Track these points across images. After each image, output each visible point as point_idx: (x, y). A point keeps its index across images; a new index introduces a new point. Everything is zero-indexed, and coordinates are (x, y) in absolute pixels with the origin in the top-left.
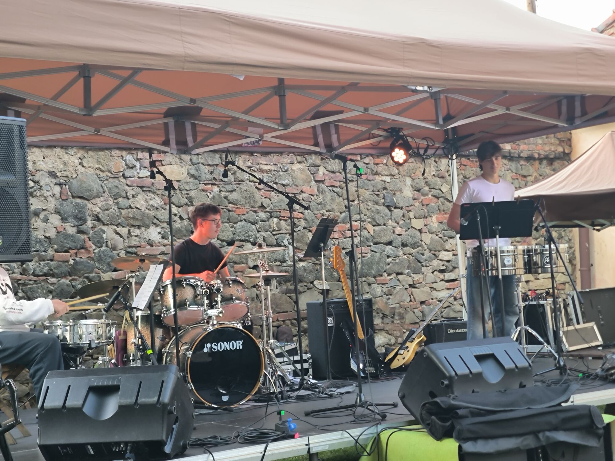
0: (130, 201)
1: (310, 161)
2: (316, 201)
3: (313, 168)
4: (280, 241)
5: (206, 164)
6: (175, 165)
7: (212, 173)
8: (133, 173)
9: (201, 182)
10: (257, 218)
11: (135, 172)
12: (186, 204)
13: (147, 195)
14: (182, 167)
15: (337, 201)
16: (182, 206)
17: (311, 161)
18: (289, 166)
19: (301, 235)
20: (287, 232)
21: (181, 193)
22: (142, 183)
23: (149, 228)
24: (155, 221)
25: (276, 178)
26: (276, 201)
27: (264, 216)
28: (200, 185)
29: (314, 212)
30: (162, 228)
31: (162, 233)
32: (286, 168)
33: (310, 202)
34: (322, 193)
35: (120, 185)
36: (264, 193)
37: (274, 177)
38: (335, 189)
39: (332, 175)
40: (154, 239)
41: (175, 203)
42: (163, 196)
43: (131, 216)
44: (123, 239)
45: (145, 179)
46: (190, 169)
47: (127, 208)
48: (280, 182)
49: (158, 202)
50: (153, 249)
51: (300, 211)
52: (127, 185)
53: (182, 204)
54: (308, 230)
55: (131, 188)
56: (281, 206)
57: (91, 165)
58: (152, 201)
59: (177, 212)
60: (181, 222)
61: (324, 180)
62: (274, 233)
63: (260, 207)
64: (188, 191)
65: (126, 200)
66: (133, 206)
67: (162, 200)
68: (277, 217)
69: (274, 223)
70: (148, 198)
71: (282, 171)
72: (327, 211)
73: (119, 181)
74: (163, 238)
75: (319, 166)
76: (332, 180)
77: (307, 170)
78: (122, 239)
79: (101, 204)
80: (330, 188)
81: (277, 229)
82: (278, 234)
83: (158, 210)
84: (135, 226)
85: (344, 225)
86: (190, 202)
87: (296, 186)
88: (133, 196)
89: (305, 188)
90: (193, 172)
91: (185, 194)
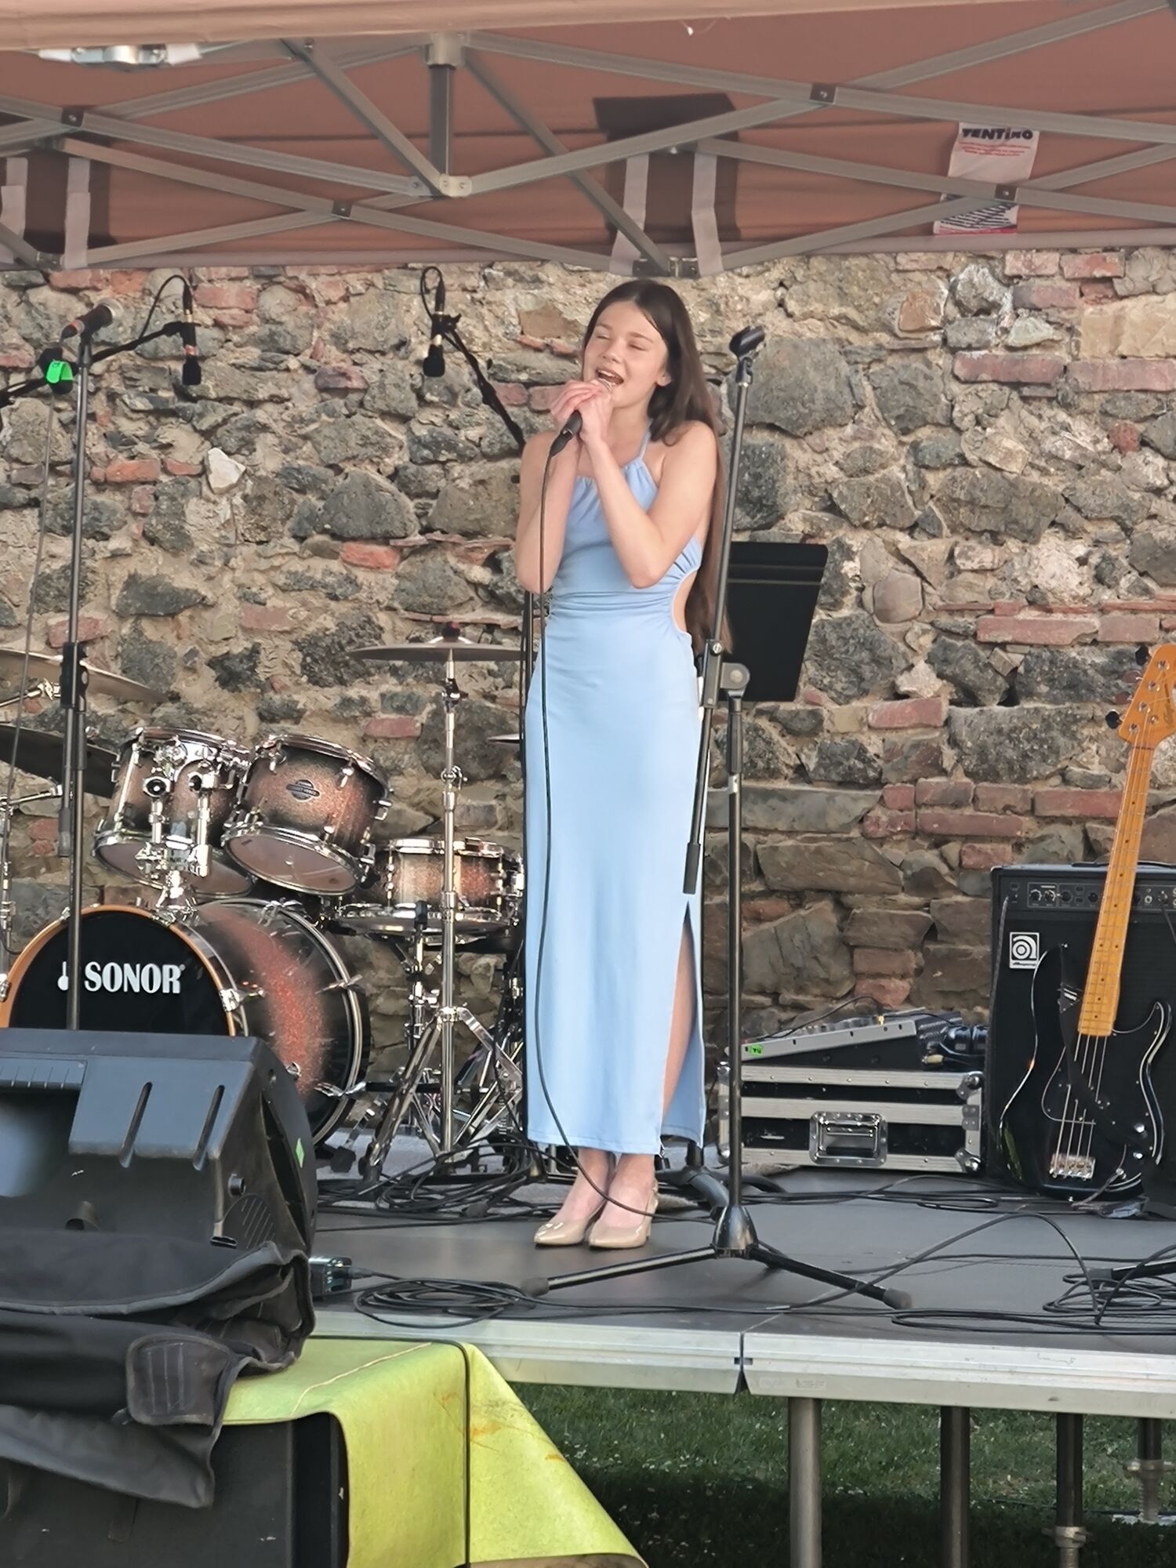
0: (962, 437)
8: (983, 332)
11: (992, 330)
22: (1021, 367)
23: (1035, 542)
24: (1068, 514)
30: (1096, 542)
31: (1094, 560)
35: (927, 377)
40: (1053, 583)
41: (1159, 444)
42: (1110, 420)
43: (961, 495)
44: (923, 579)
45: (1035, 351)
47: (950, 466)
49: (1085, 441)
50: (1050, 623)
52: (957, 378)
55: (972, 388)
57: (817, 307)
58: (1053, 439)
59: (1164, 482)
65: (946, 435)
66: (971, 457)
67: (1101, 435)
70: (1042, 425)
73: (928, 364)
74: (1099, 579)
78: (918, 580)
79: (842, 449)
83: (1084, 471)
84: (982, 533)
88: (978, 423)
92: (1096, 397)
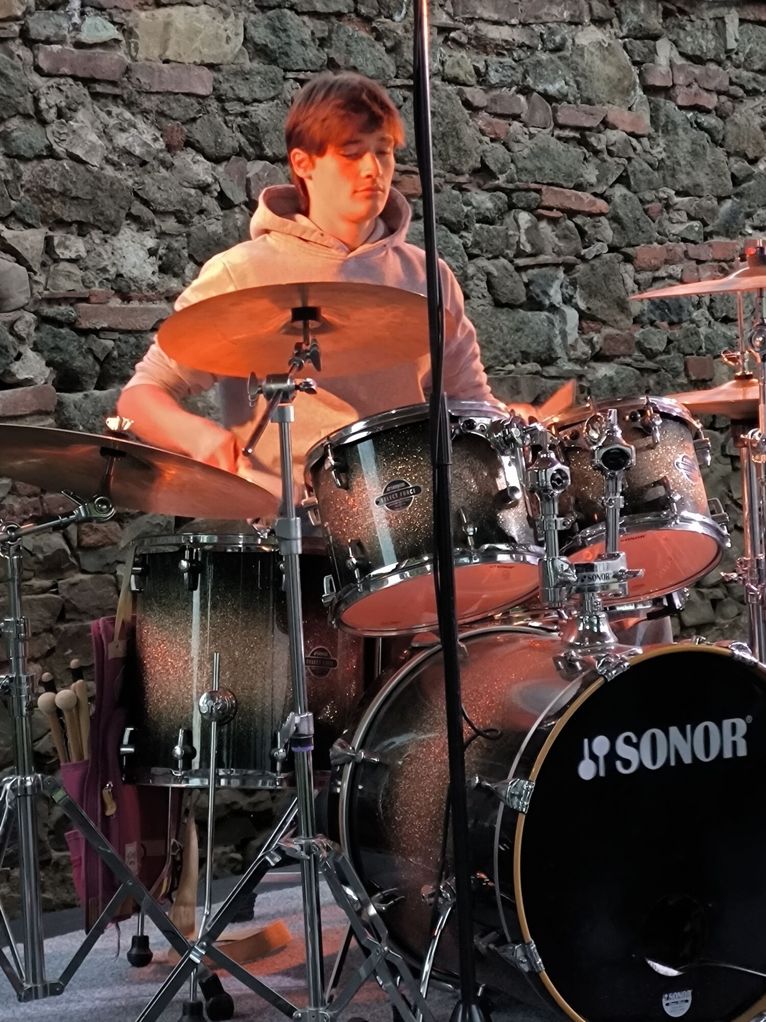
0: (49, 129)
1: (631, 18)
2: (649, 157)
3: (638, 42)
4: (538, 291)
5: (306, 7)
6: (203, 8)
7: (323, 43)
8: (59, 26)
9: (290, 75)
10: (466, 209)
11: (65, 25)
12: (240, 152)
13: (109, 113)
14: (226, 16)
15: (710, 159)
16: (227, 159)
17: (635, 18)
18: (566, 30)
19: (601, 270)
20: (560, 260)
21: (224, 110)
22: (92, 64)
23: (114, 235)
24: (138, 208)
25: (525, 74)
26: (526, 152)
27: (490, 205)
28: (287, 85)
29: (641, 195)
30: (161, 235)
31: (161, 251)
32: (558, 39)
33: (629, 159)
34: (666, 132)
35: (14, 68)
36: (489, 124)
37: (520, 70)
38: (703, 119)
39: (697, 70)
40: (136, 273)
41: (204, 144)
42: (163, 120)
43: (54, 185)
44: (29, 269)
45: (99, 50)
46: (254, 24)
47: (39, 157)
48: (540, 88)
49: (148, 138)
50: (133, 310)
51: (599, 190)
52: (38, 70)
53: (226, 151)
54: (621, 257)
55: (52, 82)
56: (540, 169)
58: (125, 135)
59: (210, 180)
60: (225, 216)
61: (674, 85)
62: (521, 262)
63: (475, 172)
64: (246, 103)
65: (33, 128)
66: (59, 149)
67: (158, 134)
68: (528, 209)
69: (518, 227)
70: (112, 122)
71: (545, 50)
72: (678, 194)
73: (11, 54)
74: (163, 270)
75: (656, 38)
76: (695, 86)
77: (621, 49)
78: (23, 269)
80: (690, 115)
81: (528, 249)
82: (532, 267)
83: (148, 167)
84: (70, 224)
85: (728, 240)
86: (252, 144)
87: (589, 102)
88: (60, 114)
89: (615, 113)
90: (261, 35)
91: (236, 115)
92: (153, 98)
